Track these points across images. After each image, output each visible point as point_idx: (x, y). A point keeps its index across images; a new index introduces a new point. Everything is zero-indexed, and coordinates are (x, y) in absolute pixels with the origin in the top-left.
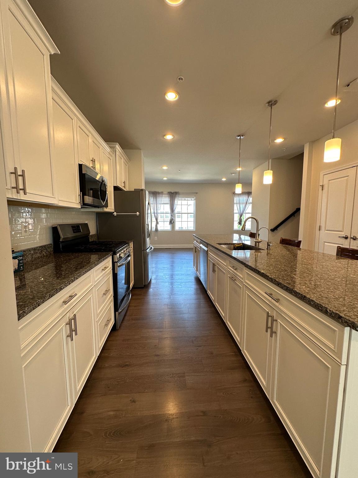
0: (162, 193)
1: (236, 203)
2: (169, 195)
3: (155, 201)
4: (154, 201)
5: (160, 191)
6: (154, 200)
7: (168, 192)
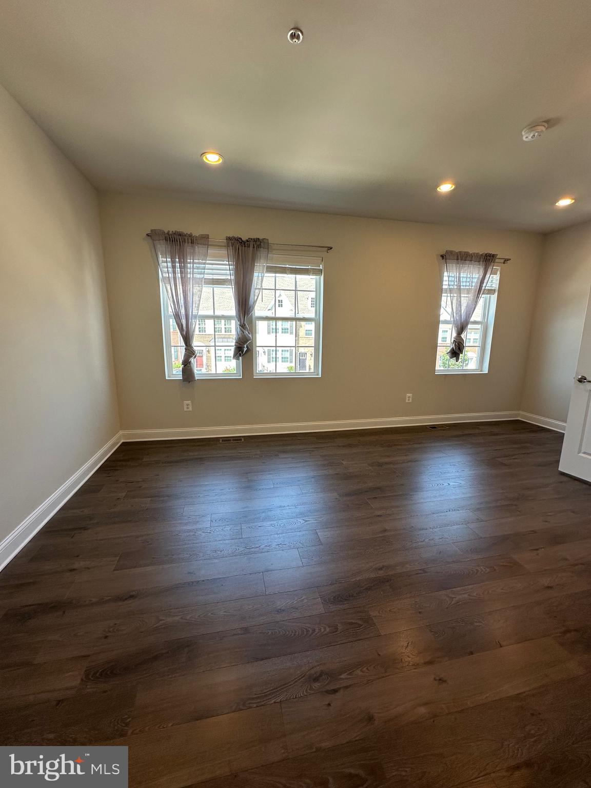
0: (204, 241)
1: (451, 291)
2: (231, 252)
3: (178, 270)
4: (174, 272)
5: (197, 232)
6: (174, 267)
7: (229, 239)
